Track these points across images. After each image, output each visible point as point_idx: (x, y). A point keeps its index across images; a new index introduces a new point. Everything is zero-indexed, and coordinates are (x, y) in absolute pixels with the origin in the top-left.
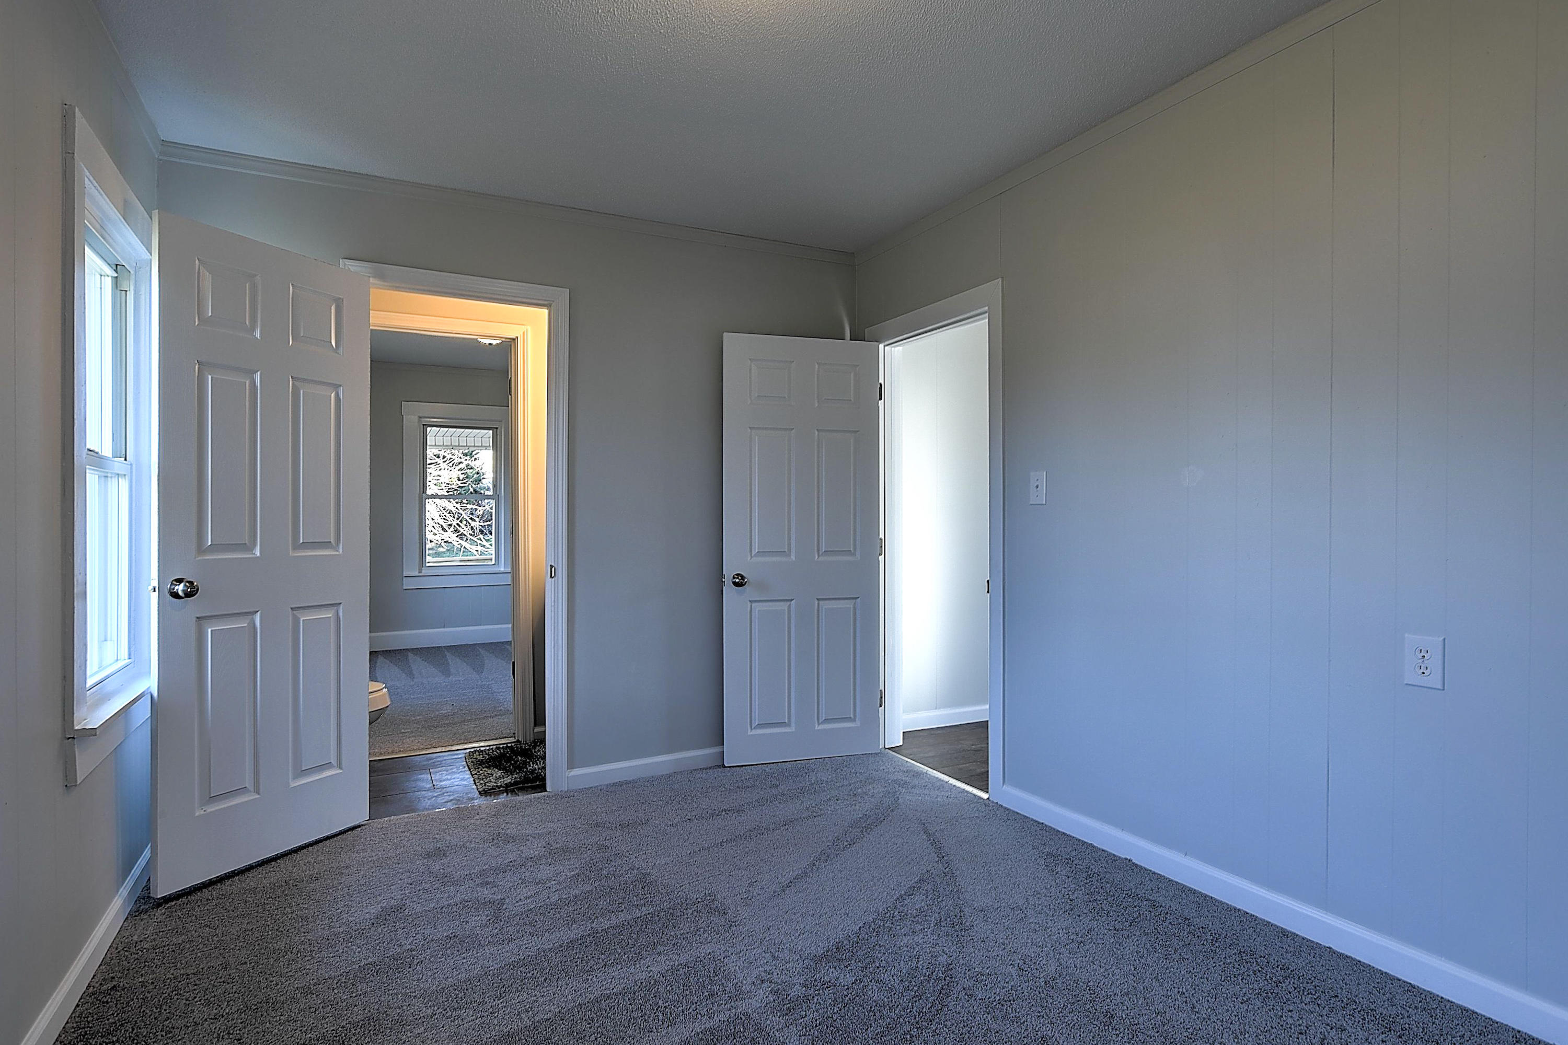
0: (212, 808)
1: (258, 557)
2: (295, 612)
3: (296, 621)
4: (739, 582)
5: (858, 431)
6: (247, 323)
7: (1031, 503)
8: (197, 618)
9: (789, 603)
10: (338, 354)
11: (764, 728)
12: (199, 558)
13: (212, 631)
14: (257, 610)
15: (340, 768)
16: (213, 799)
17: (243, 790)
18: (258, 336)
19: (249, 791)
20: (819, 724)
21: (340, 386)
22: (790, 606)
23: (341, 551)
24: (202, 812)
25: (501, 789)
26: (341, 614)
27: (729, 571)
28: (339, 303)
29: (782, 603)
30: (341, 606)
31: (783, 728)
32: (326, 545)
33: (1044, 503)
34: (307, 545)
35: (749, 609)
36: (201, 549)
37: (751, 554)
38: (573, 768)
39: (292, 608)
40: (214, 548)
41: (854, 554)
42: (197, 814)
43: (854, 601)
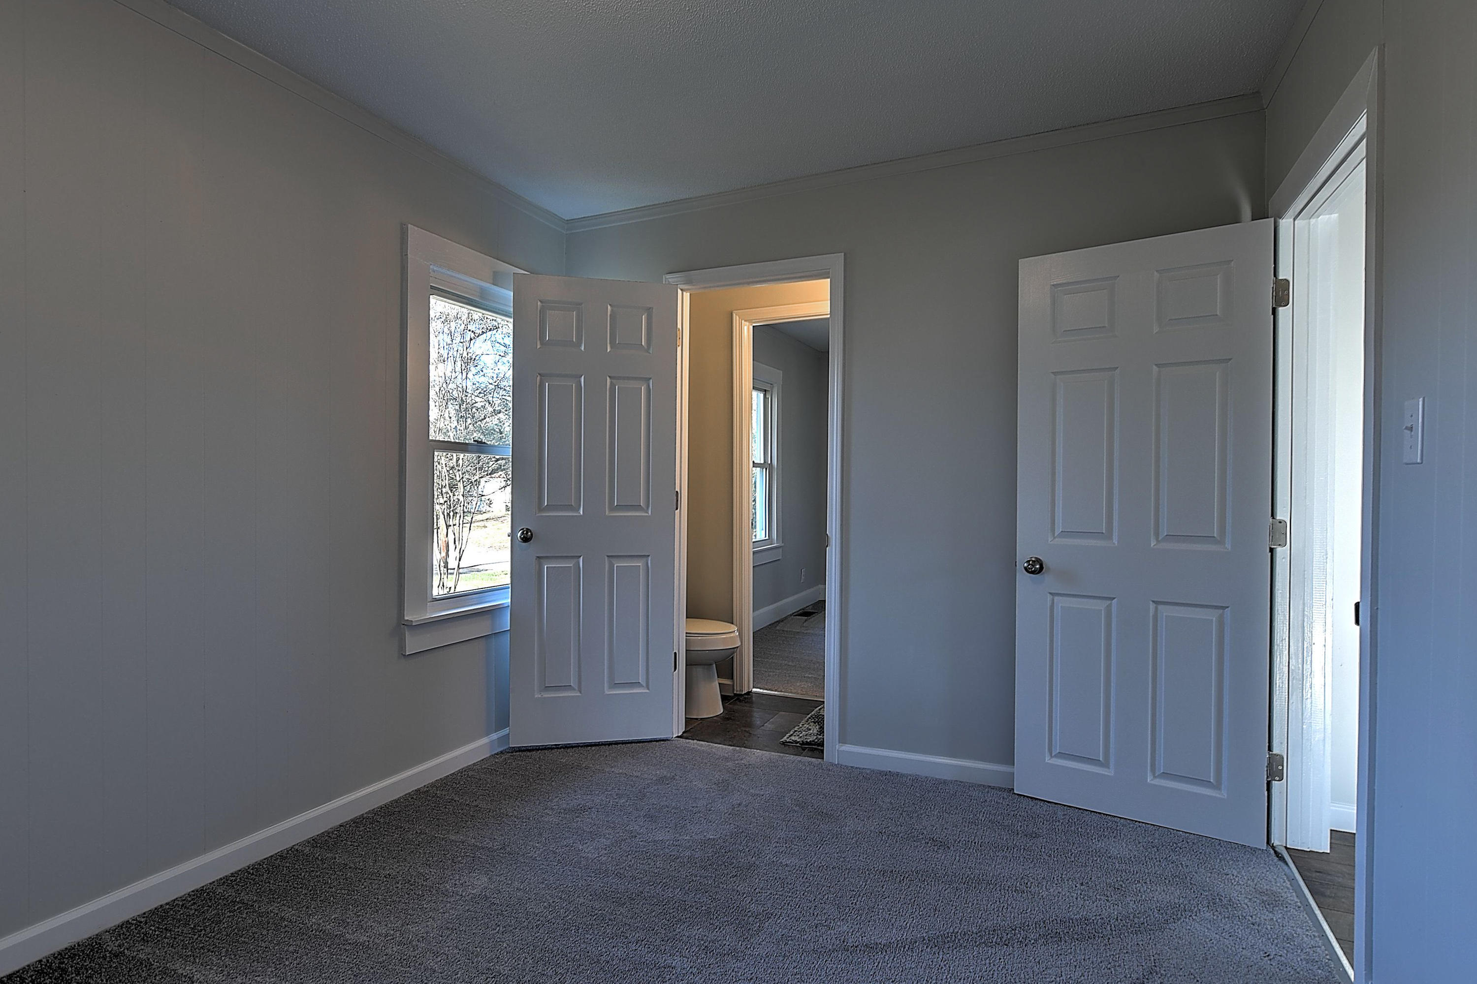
0: (547, 695)
1: (581, 516)
2: (611, 559)
3: (611, 566)
4: (1036, 568)
5: (1230, 359)
6: (574, 340)
7: (1405, 461)
8: (538, 557)
9: (1108, 602)
10: (649, 353)
11: (1065, 758)
12: (540, 515)
13: (547, 567)
14: (580, 555)
15: (648, 689)
16: (547, 688)
17: (569, 687)
18: (583, 349)
19: (574, 689)
20: (1155, 777)
21: (650, 379)
22: (1109, 606)
23: (650, 513)
24: (540, 696)
25: (798, 745)
26: (650, 565)
27: (1024, 553)
28: (649, 311)
29: (1099, 601)
30: (650, 558)
31: (1093, 767)
32: (638, 507)
33: (1419, 461)
34: (620, 507)
35: (1049, 604)
36: (541, 509)
37: (1054, 534)
38: (846, 743)
39: (608, 556)
40: (549, 508)
41: (1221, 542)
42: (536, 696)
43: (1221, 611)
